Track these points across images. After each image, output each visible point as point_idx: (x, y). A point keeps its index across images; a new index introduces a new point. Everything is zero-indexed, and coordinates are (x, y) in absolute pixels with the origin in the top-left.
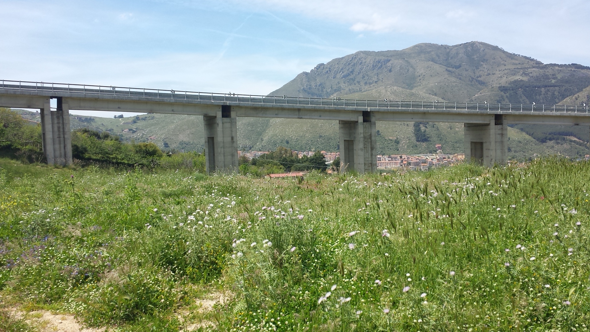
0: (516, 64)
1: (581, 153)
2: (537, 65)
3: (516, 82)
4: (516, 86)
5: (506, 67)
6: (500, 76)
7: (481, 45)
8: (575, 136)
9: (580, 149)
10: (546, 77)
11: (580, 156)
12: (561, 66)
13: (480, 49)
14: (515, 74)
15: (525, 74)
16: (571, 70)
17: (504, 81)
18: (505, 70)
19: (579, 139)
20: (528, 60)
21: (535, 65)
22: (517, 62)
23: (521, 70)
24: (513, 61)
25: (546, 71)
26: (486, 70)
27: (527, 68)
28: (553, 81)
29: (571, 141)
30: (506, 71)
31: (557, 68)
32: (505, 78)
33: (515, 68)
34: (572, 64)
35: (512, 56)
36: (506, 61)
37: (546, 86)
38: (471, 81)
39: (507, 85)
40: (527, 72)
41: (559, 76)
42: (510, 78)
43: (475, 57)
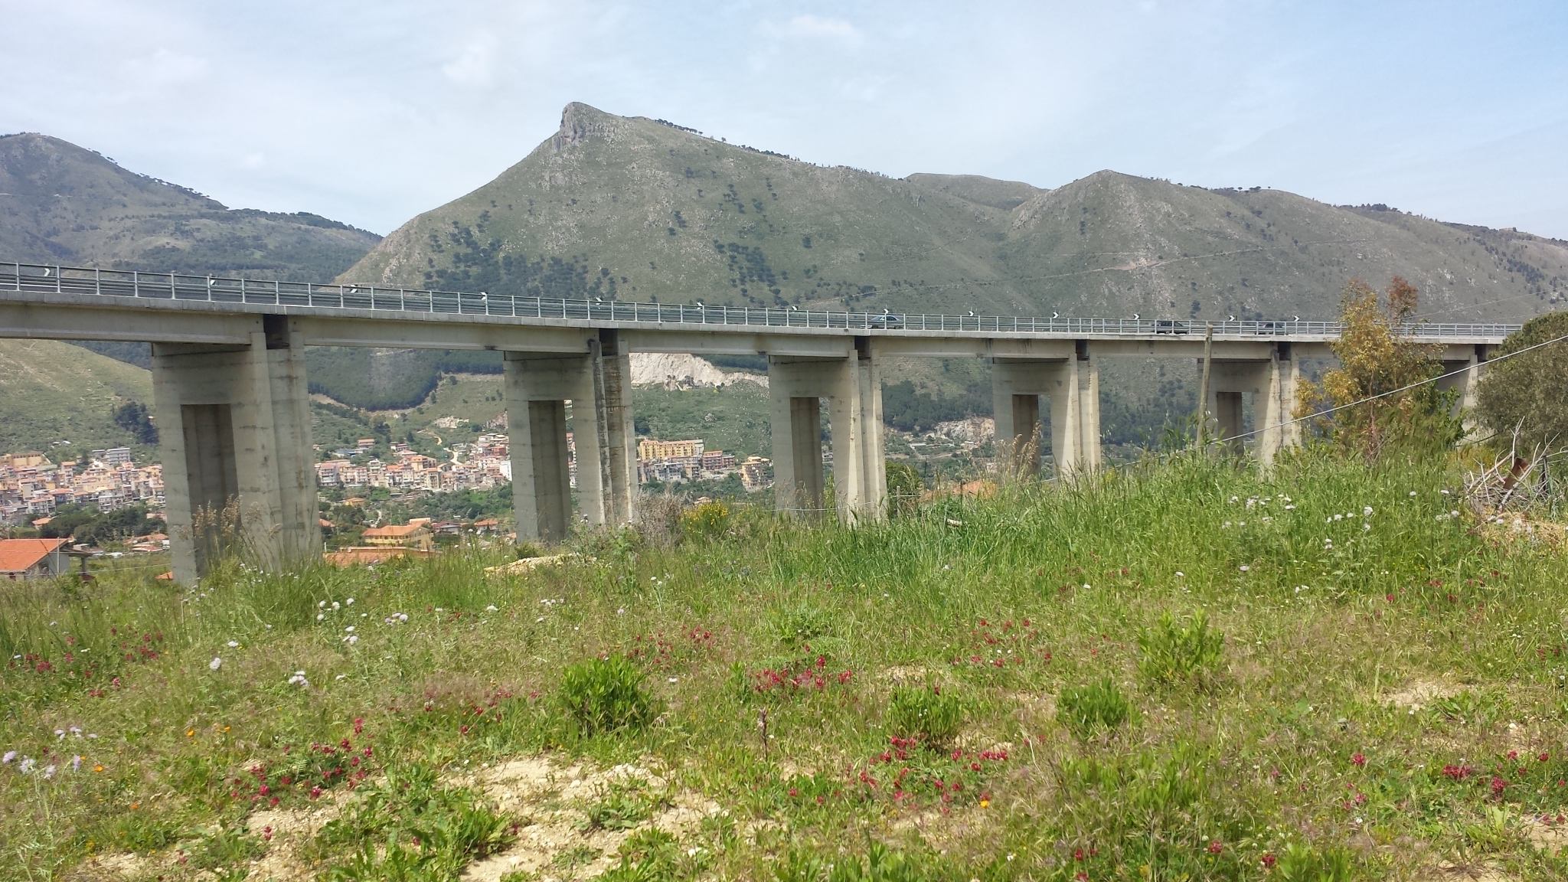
0: (156, 205)
1: (348, 435)
2: (212, 211)
3: (158, 253)
4: (163, 262)
5: (129, 212)
6: (111, 233)
7: (49, 145)
8: (327, 393)
9: (344, 424)
10: (238, 243)
11: (347, 441)
12: (274, 216)
13: (48, 157)
14: (154, 231)
15: (183, 232)
16: (299, 228)
17: (125, 250)
18: (127, 220)
19: (337, 399)
20: (186, 197)
21: (204, 210)
22: (158, 199)
23: (171, 222)
24: (146, 196)
25: (237, 226)
26: (72, 217)
27: (187, 218)
28: (258, 254)
29: (320, 406)
30: (129, 223)
31: (263, 221)
32: (127, 240)
33: (153, 216)
34: (300, 214)
35: (143, 184)
36: (125, 195)
37: (240, 267)
38: (31, 246)
39: (135, 260)
40: (187, 228)
41: (271, 243)
42: (141, 242)
43: (35, 176)
